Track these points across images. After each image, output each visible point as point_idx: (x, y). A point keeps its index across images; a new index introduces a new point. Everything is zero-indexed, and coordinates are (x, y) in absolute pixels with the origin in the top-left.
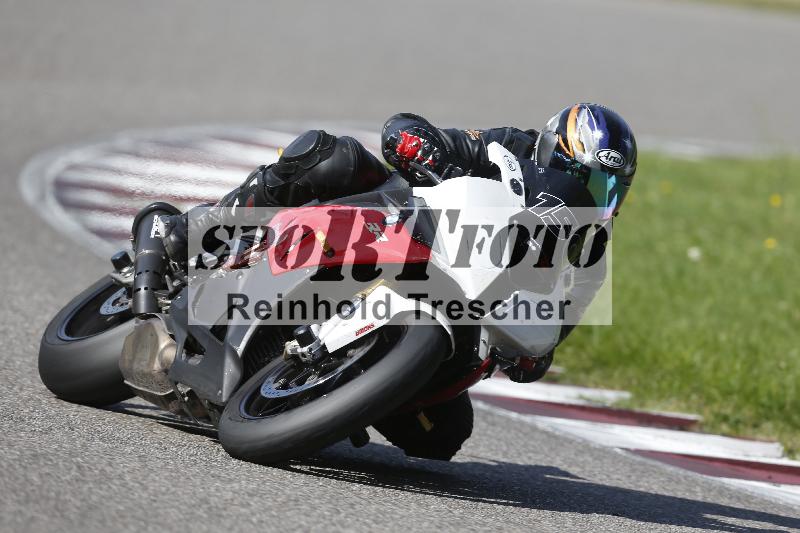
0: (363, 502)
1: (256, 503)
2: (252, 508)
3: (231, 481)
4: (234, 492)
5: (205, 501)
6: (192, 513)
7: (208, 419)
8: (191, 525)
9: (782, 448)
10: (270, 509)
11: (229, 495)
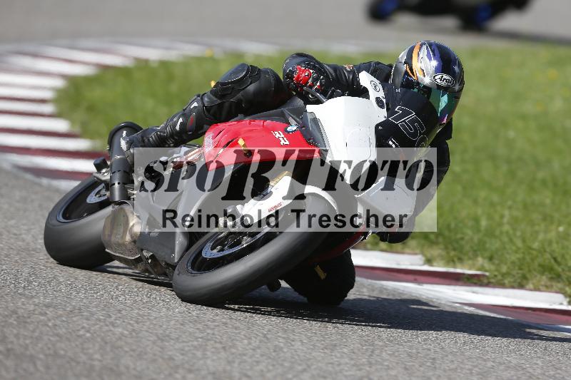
0: (127, 308)
1: (51, 312)
2: (48, 316)
3: (32, 297)
4: (36, 305)
5: (14, 312)
6: (6, 321)
7: (165, 275)
8: (5, 330)
9: (423, 259)
10: (61, 316)
11: (32, 308)
